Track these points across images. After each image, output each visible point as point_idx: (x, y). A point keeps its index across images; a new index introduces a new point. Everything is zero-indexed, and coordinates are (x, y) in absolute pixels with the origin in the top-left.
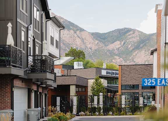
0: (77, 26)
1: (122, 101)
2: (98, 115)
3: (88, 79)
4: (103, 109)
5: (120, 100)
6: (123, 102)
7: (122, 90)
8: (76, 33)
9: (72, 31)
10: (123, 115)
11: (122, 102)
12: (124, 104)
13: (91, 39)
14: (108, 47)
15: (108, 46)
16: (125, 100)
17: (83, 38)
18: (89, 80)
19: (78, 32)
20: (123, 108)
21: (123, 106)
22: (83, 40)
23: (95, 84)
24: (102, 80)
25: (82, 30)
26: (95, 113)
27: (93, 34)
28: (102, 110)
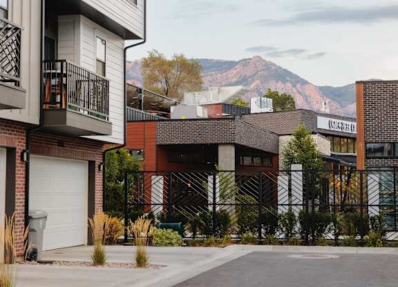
0: (296, 77)
1: (369, 192)
2: (281, 243)
3: (279, 135)
4: (301, 223)
5: (362, 189)
6: (373, 197)
7: (367, 158)
8: (295, 86)
9: (289, 84)
10: (374, 244)
11: (370, 197)
12: (377, 203)
13: (319, 97)
14: (345, 109)
15: (345, 106)
16: (378, 192)
17: (307, 94)
18: (281, 138)
19: (298, 86)
20: (373, 219)
21: (374, 212)
22: (306, 98)
23: (295, 147)
24: (316, 138)
25: (304, 82)
26: (274, 233)
27: (321, 88)
28: (298, 224)
